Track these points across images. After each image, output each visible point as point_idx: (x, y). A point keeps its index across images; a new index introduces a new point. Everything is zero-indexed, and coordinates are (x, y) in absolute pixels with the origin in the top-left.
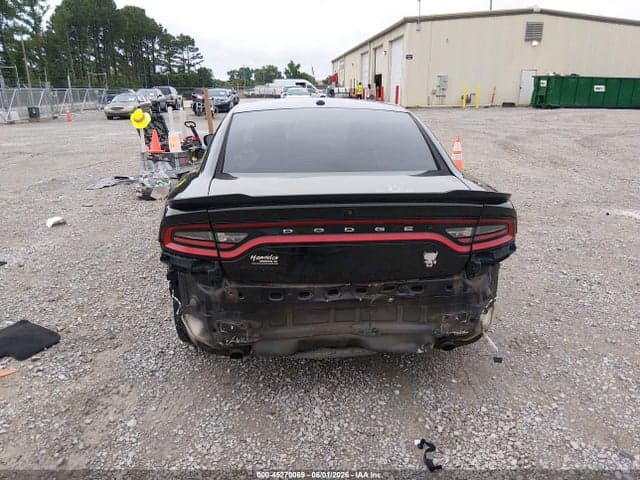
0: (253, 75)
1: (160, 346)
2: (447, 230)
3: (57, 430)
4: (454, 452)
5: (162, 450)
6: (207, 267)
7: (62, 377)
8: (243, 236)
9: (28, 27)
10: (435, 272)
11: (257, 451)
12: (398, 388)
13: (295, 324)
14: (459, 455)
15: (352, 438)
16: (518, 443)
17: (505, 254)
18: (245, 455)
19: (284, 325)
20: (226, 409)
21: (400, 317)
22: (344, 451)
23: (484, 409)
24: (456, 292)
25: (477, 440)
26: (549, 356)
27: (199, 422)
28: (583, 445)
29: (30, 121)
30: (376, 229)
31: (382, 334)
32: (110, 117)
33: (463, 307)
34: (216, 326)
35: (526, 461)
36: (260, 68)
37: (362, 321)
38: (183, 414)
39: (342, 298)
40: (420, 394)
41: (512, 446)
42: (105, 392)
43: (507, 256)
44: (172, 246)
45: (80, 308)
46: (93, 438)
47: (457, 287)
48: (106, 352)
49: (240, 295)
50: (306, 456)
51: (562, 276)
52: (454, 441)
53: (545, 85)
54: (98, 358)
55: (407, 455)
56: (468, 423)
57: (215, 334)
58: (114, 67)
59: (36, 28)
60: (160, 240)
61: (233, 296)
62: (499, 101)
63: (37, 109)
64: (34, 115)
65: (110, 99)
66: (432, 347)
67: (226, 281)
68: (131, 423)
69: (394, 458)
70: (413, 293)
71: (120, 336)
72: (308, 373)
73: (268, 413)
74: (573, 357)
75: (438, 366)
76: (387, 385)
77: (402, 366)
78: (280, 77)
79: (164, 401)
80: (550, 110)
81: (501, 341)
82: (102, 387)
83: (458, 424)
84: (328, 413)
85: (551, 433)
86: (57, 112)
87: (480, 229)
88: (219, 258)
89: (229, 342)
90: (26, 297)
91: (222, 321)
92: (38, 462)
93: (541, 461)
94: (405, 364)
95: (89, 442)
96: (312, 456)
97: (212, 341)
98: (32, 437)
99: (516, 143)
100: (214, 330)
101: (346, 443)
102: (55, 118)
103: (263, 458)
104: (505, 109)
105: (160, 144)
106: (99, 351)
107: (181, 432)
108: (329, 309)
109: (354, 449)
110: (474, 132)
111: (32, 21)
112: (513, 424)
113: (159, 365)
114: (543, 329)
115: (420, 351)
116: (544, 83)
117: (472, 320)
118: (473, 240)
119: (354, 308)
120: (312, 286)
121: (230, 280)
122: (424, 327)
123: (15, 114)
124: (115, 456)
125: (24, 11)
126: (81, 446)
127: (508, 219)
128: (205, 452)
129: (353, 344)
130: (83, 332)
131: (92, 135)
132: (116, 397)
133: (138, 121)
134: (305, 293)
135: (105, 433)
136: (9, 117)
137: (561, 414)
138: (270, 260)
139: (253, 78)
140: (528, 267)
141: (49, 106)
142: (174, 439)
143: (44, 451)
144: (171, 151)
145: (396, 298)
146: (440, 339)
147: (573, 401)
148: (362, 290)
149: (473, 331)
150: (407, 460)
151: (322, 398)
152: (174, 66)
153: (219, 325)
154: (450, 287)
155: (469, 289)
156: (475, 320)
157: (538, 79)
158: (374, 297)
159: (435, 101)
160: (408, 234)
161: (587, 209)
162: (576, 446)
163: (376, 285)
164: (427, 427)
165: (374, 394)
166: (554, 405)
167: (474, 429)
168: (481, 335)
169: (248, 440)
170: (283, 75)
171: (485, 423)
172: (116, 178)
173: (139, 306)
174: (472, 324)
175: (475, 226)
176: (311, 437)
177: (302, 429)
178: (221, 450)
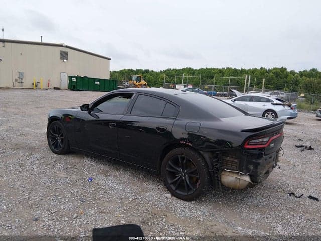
53: (75, 80)
62: (52, 87)
68: (240, 229)
80: (79, 92)
104: (56, 91)
159: (17, 85)
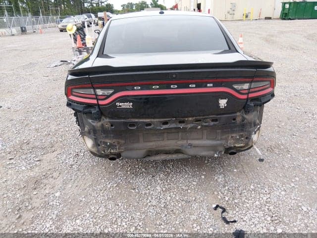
0: (134, 6)
1: (77, 151)
2: (233, 85)
3: (18, 198)
4: (235, 212)
5: (73, 210)
6: (92, 110)
7: (24, 168)
8: (111, 92)
10: (226, 111)
11: (124, 211)
12: (203, 175)
13: (144, 142)
14: (237, 214)
15: (177, 204)
16: (271, 208)
17: (268, 99)
18: (118, 213)
19: (138, 142)
20: (109, 186)
21: (205, 137)
22: (172, 211)
23: (252, 187)
24: (238, 122)
25: (248, 205)
26: (289, 155)
27: (94, 194)
28: (309, 208)
29: (22, 34)
30: (190, 86)
31: (194, 147)
32: (61, 31)
33: (242, 130)
34: (99, 142)
35: (276, 218)
36: (138, 3)
37: (182, 139)
38: (85, 189)
39: (170, 127)
40: (216, 178)
41: (268, 209)
42: (46, 176)
43: (269, 100)
44: (72, 97)
45: (37, 130)
46: (37, 203)
47: (239, 119)
48: (48, 154)
49: (112, 126)
50: (151, 214)
51: (297, 110)
52: (235, 206)
53: (288, 7)
54: (44, 158)
55: (208, 214)
56: (243, 195)
57: (99, 147)
58: (64, 5)
60: (66, 94)
61: (108, 126)
62: (263, 16)
63: (25, 28)
64: (23, 31)
65: (61, 21)
66: (223, 153)
67: (103, 117)
68: (57, 194)
69: (200, 216)
70: (212, 123)
71: (56, 146)
72: (155, 166)
73: (131, 189)
74: (303, 156)
75: (227, 162)
76: (198, 173)
77: (206, 162)
78: (148, 7)
79: (76, 182)
80: (290, 21)
81: (262, 147)
82: (44, 174)
83: (237, 196)
84: (164, 189)
85: (290, 201)
86: (36, 29)
87: (253, 85)
88: (98, 105)
89: (108, 152)
90: (10, 125)
91: (103, 140)
92: (6, 216)
93: (284, 218)
94: (208, 161)
95: (34, 205)
96: (154, 214)
97: (98, 151)
98: (5, 202)
99: (272, 38)
100: (99, 145)
101: (174, 206)
102: (34, 32)
103: (127, 215)
104: (266, 20)
105: (82, 42)
106: (44, 154)
107: (84, 199)
108: (164, 133)
109: (178, 210)
110: (249, 33)
112: (268, 196)
113: (75, 162)
114: (286, 140)
115: (216, 155)
116: (287, 6)
117: (247, 138)
118: (249, 91)
119: (178, 132)
120: (152, 120)
121: (106, 117)
122: (218, 142)
123: (14, 30)
124: (47, 213)
126: (30, 208)
127: (271, 78)
128: (96, 211)
129: (177, 152)
130: (37, 144)
131: (51, 40)
132: (51, 180)
133: (70, 30)
134: (149, 124)
135: (44, 200)
136: (11, 32)
137: (297, 190)
138: (128, 105)
139: (134, 8)
140: (278, 106)
141: (31, 26)
142: (80, 204)
143: (10, 210)
144: (88, 46)
145: (202, 126)
146: (228, 149)
147: (303, 182)
148: (183, 122)
149: (247, 144)
150: (207, 217)
151: (161, 180)
152: (94, 3)
153: (101, 142)
154: (234, 119)
155: (246, 120)
156: (248, 138)
157: (284, 4)
158: (189, 126)
159: (229, 17)
160: (210, 88)
161: (311, 73)
162: (305, 209)
163: (190, 119)
164: (219, 197)
165: (190, 178)
166: (293, 185)
167: (246, 199)
168: (252, 146)
169: (120, 204)
170: (150, 6)
171: (252, 195)
172: (62, 61)
173: (67, 129)
174: (247, 140)
175: (251, 82)
176: (154, 203)
177: (150, 198)
178: (104, 210)
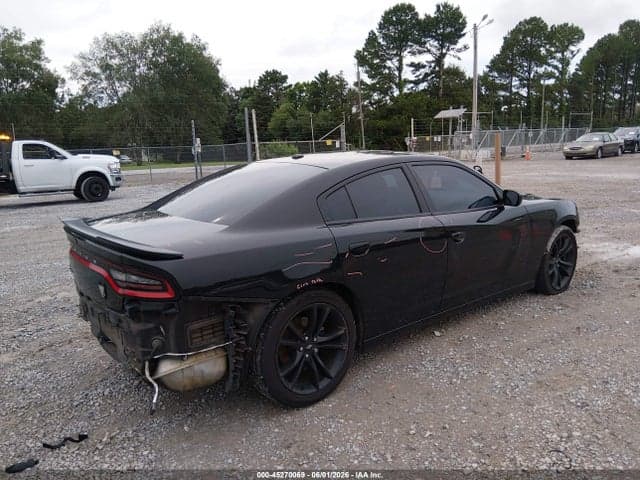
2: (111, 270)
9: (556, 71)
32: (569, 157)
59: (563, 72)
63: (503, 149)
102: (523, 156)
111: (560, 66)
125: (554, 58)
